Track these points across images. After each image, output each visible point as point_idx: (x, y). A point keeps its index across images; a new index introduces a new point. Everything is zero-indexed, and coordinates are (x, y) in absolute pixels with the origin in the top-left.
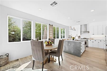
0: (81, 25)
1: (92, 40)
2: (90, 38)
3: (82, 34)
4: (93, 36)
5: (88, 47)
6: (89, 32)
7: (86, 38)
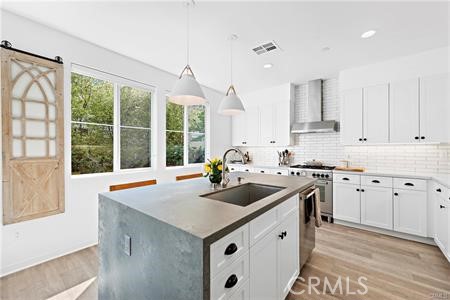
0: (296, 88)
1: (354, 178)
2: (343, 166)
3: (301, 137)
4: (364, 148)
5: (332, 219)
6: (336, 127)
7: (319, 160)
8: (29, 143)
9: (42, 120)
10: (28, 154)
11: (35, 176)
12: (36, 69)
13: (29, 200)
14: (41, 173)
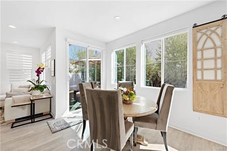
8: (205, 72)
9: (213, 59)
10: (205, 78)
11: (208, 90)
12: (209, 30)
13: (205, 103)
14: (211, 90)
